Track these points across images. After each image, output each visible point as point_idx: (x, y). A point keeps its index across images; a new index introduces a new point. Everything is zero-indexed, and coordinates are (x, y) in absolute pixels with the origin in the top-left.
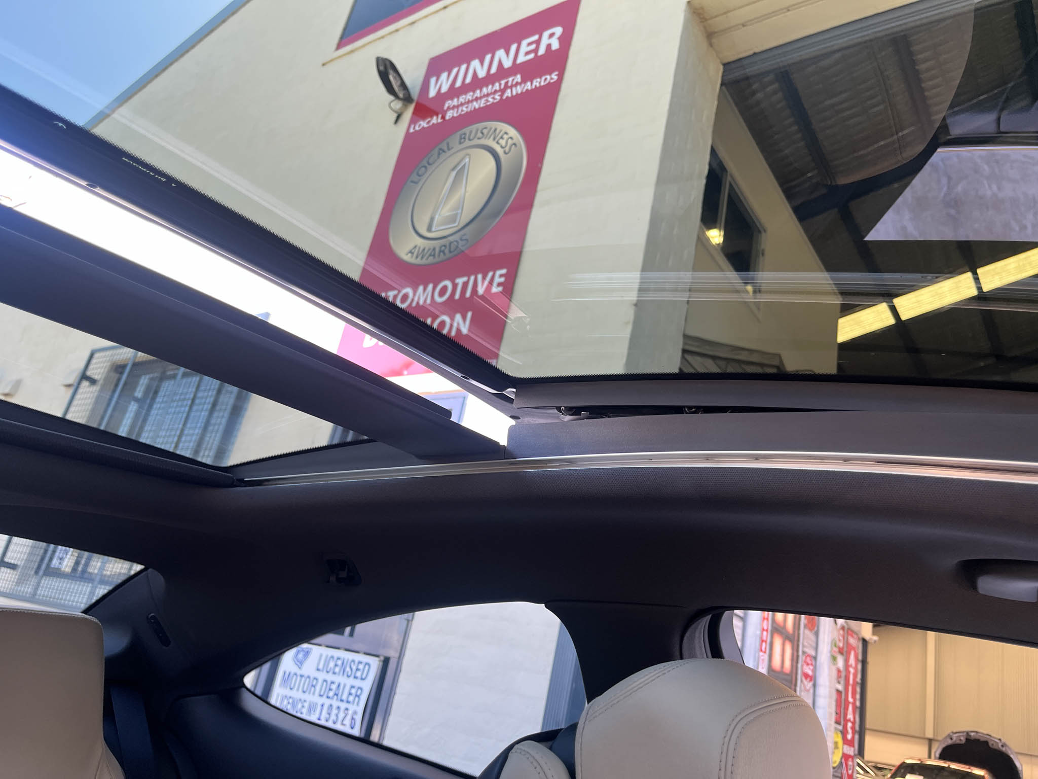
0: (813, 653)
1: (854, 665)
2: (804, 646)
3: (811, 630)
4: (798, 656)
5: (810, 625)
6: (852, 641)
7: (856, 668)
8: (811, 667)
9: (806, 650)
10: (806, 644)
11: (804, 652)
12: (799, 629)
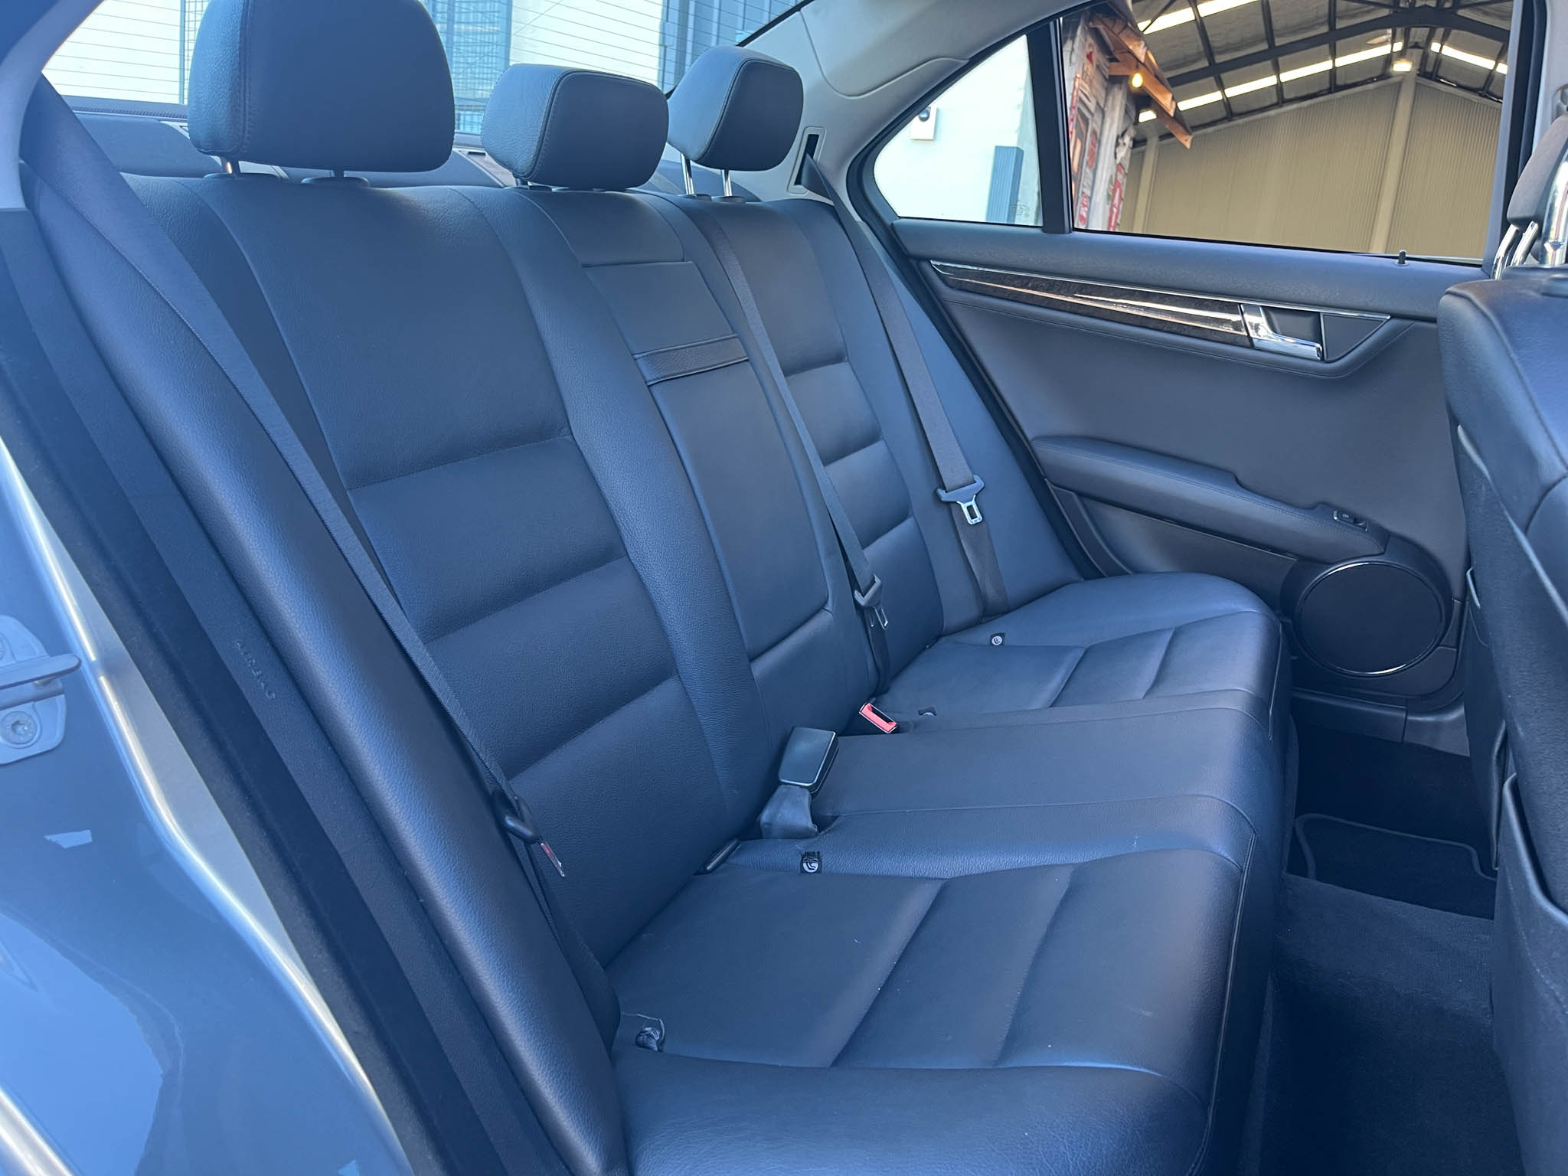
0: (1088, 192)
1: (1117, 206)
2: (1084, 186)
3: (1090, 167)
4: (1078, 196)
5: (1090, 163)
6: (1120, 177)
7: (1118, 209)
8: (1086, 209)
9: (1085, 190)
10: (1085, 184)
11: (1083, 193)
12: (1082, 167)
